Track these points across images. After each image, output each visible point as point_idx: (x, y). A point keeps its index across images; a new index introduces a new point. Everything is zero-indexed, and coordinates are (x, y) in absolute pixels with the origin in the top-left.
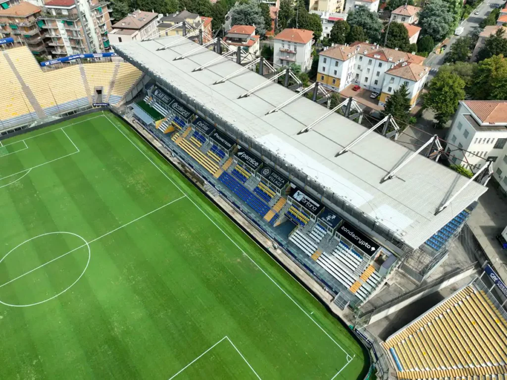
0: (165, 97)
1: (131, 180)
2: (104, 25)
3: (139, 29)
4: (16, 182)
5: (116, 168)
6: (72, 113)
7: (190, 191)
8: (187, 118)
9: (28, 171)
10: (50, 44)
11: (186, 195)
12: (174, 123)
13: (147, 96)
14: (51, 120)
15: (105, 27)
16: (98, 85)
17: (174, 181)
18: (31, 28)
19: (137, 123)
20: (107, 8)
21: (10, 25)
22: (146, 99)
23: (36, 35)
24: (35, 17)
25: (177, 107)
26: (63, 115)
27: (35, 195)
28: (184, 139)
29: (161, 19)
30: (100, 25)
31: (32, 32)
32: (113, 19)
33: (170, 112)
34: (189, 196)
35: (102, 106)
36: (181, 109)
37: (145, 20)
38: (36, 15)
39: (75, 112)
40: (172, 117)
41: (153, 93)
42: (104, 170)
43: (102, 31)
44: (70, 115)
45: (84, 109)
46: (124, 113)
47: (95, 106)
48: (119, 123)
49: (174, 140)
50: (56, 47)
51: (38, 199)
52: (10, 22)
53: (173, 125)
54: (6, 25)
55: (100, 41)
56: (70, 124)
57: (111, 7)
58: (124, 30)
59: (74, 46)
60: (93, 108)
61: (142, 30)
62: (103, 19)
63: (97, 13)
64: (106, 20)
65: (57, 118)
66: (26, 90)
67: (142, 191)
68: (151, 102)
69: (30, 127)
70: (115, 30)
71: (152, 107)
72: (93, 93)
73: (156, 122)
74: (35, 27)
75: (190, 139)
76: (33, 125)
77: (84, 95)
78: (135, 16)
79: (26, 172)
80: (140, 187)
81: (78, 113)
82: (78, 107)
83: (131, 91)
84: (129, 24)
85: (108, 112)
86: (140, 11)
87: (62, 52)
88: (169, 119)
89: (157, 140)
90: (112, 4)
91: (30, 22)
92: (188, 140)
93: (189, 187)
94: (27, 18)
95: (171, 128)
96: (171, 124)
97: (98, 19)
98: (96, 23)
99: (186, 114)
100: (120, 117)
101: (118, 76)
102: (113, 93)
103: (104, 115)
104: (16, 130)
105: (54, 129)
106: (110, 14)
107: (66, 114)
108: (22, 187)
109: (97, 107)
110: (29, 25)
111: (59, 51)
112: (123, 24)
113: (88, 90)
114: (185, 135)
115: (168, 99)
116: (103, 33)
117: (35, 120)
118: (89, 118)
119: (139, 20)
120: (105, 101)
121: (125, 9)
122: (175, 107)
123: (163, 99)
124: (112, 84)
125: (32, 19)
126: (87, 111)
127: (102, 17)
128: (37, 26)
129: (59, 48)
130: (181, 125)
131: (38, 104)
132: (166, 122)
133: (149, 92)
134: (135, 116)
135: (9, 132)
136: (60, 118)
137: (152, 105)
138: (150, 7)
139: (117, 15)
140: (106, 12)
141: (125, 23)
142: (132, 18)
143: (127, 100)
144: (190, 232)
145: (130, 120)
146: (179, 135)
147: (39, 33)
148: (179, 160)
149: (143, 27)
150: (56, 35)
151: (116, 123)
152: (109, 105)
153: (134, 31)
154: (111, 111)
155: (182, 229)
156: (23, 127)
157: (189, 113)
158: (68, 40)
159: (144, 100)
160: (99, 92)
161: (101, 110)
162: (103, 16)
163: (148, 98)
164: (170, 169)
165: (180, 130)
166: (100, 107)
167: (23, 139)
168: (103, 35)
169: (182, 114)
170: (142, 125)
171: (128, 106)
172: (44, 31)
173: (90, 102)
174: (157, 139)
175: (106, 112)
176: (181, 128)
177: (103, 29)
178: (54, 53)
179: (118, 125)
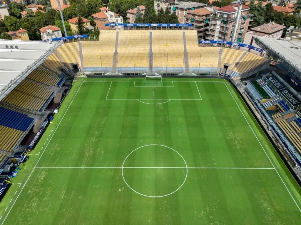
0: (278, 84)
1: (231, 135)
2: (243, 28)
3: (269, 34)
4: (160, 104)
5: (223, 121)
6: (205, 74)
7: (279, 166)
8: (294, 105)
9: (169, 100)
10: (207, 33)
11: (275, 169)
12: (278, 105)
13: (260, 79)
14: (191, 75)
15: (243, 30)
16: (227, 63)
17: (267, 151)
18: (201, 22)
19: (246, 95)
20: (250, 18)
21: (192, 19)
22: (259, 81)
23: (202, 27)
24: (206, 17)
25: (288, 94)
26: (199, 74)
27: (167, 117)
28: (284, 120)
29: (291, 30)
30: (241, 27)
31: (200, 25)
32: (250, 26)
33: (278, 95)
34: (278, 170)
35: (225, 76)
36: (291, 97)
37: (275, 29)
38: (207, 15)
39: (207, 74)
40: (277, 100)
41: (268, 78)
42: (214, 118)
43: (240, 31)
44: (203, 76)
45: (213, 75)
46: (238, 85)
47: (220, 75)
48: (233, 90)
49: (274, 118)
50: (210, 35)
51: (168, 120)
52: (192, 17)
53: (276, 105)
54: (189, 19)
55: (236, 37)
56: (201, 81)
57: (253, 18)
58: (258, 33)
59: (221, 37)
60: (219, 76)
61: (271, 35)
62: (244, 25)
63: (243, 20)
64: (246, 25)
65: (195, 75)
66: (186, 54)
67: (238, 147)
68: (262, 84)
69: (178, 75)
70: (251, 32)
71: (262, 88)
72: (222, 66)
73: (262, 99)
74: (204, 22)
75: (291, 122)
76: (181, 75)
77: (216, 66)
78: (269, 25)
79: (167, 100)
80: (237, 143)
81: (208, 75)
82: (210, 72)
83: (248, 72)
84: (263, 30)
85: (227, 81)
86: (274, 23)
87: (211, 39)
88: (274, 100)
89: (258, 113)
90: (255, 16)
91: (202, 19)
92: (288, 123)
93: (280, 163)
94: (202, 16)
95: (274, 108)
96: (275, 104)
97: (242, 24)
98: (240, 26)
99: (295, 102)
100: (235, 87)
101: (243, 60)
102: (235, 70)
103: (224, 82)
104: (171, 74)
105: (191, 81)
106: (250, 22)
107: (201, 74)
108: (162, 109)
109: (221, 76)
110: (201, 20)
111: (210, 38)
112: (259, 29)
113: (219, 64)
114: (286, 117)
115: (280, 86)
116: (240, 33)
117: (183, 72)
118: (214, 81)
119: (271, 28)
120: (228, 73)
121: (261, 21)
122: (285, 94)
123: (275, 84)
124: (237, 64)
125: (204, 17)
126: (214, 77)
127: (244, 23)
128: (205, 22)
129: (211, 36)
130: (284, 109)
131: (188, 64)
132: (271, 102)
133: (264, 76)
134: (246, 90)
135: (167, 74)
136: (196, 75)
137: (263, 86)
138: (281, 22)
139: (255, 24)
140: (248, 20)
141: (261, 28)
142: (267, 26)
143: (243, 78)
144: (273, 206)
145: (242, 91)
146: (280, 115)
147: (204, 26)
148: (274, 135)
149: (272, 33)
150: (213, 28)
151: (231, 90)
152: (230, 76)
153: (266, 34)
154: (230, 81)
155: (266, 198)
156: (175, 74)
157: (298, 102)
158: (218, 32)
159: (257, 81)
160: (226, 67)
161: (223, 78)
162: (246, 23)
163: (261, 80)
164: (264, 139)
165: (283, 112)
166: (223, 76)
167: (173, 81)
168: (239, 34)
169: (290, 100)
170: (249, 98)
171: (244, 81)
172: (207, 25)
173: (218, 71)
174: (259, 111)
175: (226, 81)
176: (284, 111)
177: (241, 31)
178: (207, 38)
179: (232, 92)
